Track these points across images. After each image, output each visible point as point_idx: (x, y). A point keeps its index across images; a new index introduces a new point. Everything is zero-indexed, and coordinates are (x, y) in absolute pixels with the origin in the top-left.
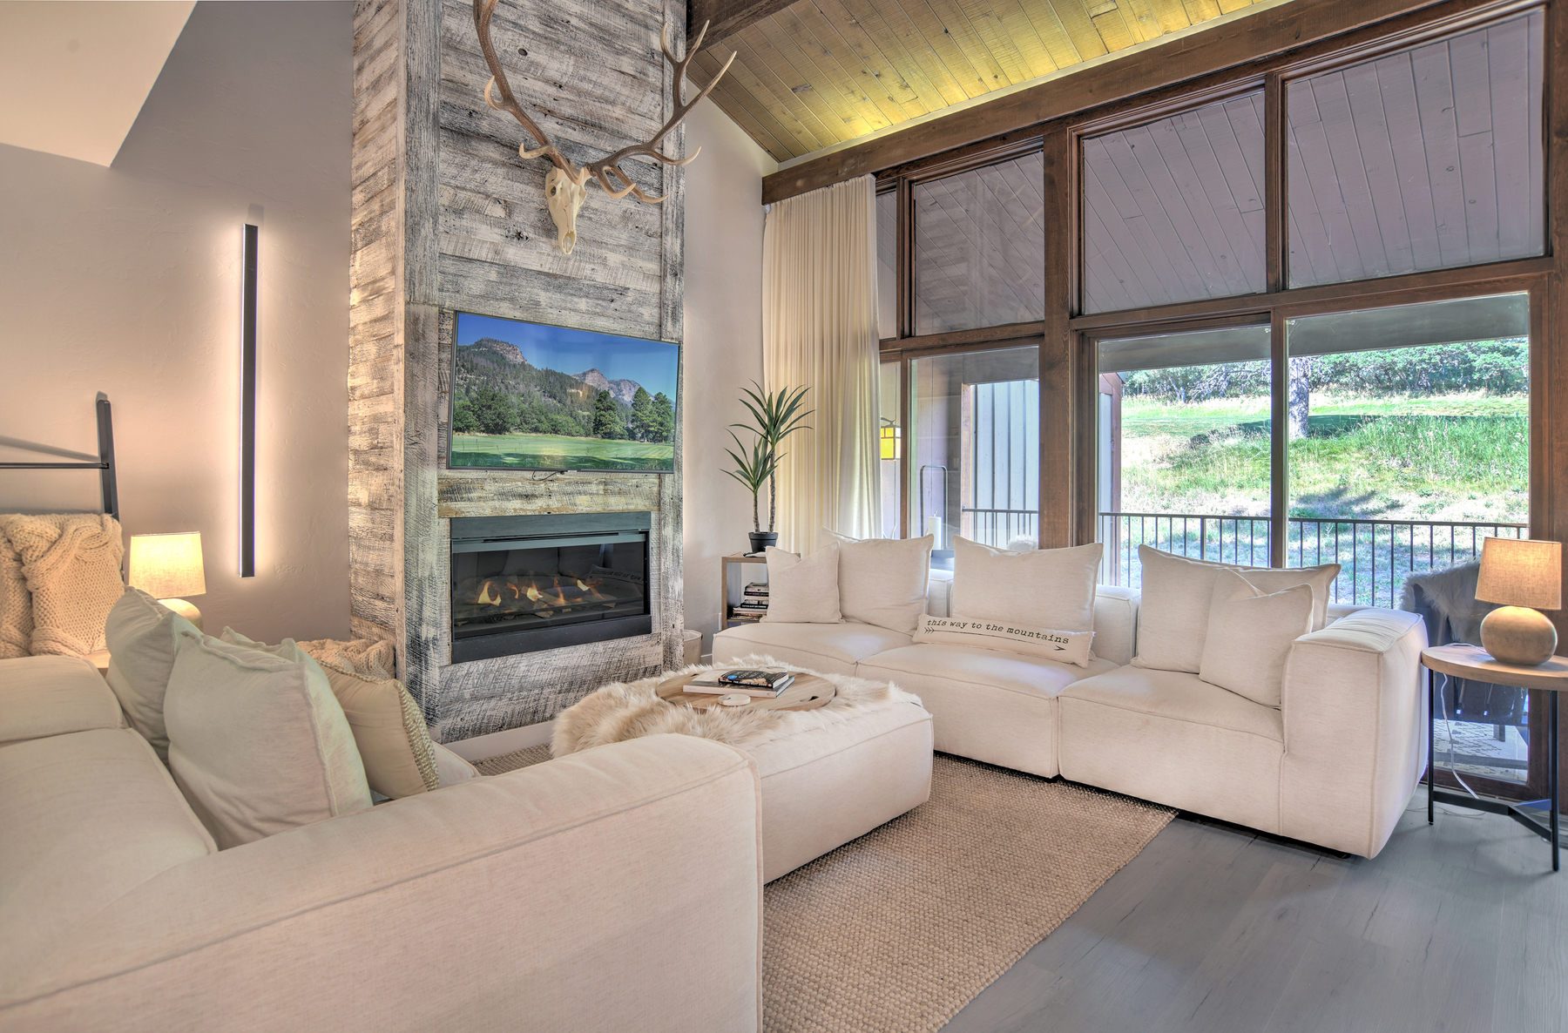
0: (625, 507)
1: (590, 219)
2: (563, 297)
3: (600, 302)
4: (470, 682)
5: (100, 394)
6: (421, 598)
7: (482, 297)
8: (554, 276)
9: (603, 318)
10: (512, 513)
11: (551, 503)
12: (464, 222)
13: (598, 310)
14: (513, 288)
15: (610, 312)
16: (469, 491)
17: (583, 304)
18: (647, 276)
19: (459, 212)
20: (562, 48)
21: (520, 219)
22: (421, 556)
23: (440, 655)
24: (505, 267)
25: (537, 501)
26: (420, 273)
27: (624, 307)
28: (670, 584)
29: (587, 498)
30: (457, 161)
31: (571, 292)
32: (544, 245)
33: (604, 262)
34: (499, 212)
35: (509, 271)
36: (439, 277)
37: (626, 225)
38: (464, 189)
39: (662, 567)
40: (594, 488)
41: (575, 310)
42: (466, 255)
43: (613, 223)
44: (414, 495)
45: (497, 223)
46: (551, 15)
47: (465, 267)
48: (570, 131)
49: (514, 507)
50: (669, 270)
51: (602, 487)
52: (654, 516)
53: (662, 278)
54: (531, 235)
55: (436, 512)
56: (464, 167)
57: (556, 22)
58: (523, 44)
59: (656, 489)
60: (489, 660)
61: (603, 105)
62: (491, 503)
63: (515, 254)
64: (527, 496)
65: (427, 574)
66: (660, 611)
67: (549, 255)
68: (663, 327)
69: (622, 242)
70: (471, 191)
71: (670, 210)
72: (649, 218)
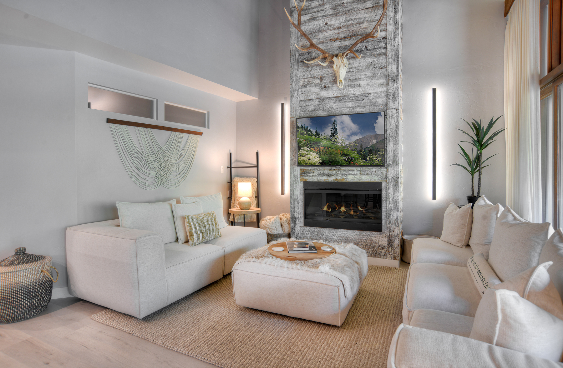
0: (370, 180)
1: (353, 71)
2: (342, 103)
3: (358, 102)
4: (309, 233)
6: (294, 204)
7: (313, 111)
8: (339, 97)
9: (359, 108)
10: (323, 181)
11: (337, 178)
12: (307, 89)
13: (357, 105)
14: (323, 105)
15: (362, 104)
16: (309, 173)
17: (350, 104)
18: (379, 85)
19: (305, 86)
20: (341, 14)
21: (325, 81)
22: (295, 192)
23: (300, 222)
24: (320, 99)
25: (332, 177)
26: (294, 108)
27: (368, 101)
28: (391, 213)
29: (353, 176)
30: (305, 70)
31: (345, 101)
32: (334, 87)
33: (359, 86)
34: (318, 81)
35: (322, 100)
36: (300, 108)
37: (369, 68)
38: (307, 78)
39: (388, 206)
40: (355, 172)
41: (347, 107)
42: (308, 99)
43: (363, 70)
44: (293, 174)
45: (318, 85)
46: (336, 5)
47: (307, 103)
48: (344, 42)
49: (324, 179)
50: (390, 80)
51: (359, 172)
52: (384, 185)
53: (387, 84)
54: (329, 85)
55: (299, 179)
56: (307, 71)
57: (338, 6)
58: (326, 21)
59: (385, 173)
60: (316, 228)
61: (357, 26)
62: (316, 177)
63: (324, 94)
64: (329, 175)
65: (296, 198)
66: (387, 224)
67: (336, 90)
68: (388, 105)
69: (368, 75)
70: (309, 78)
71: (390, 54)
72: (380, 61)
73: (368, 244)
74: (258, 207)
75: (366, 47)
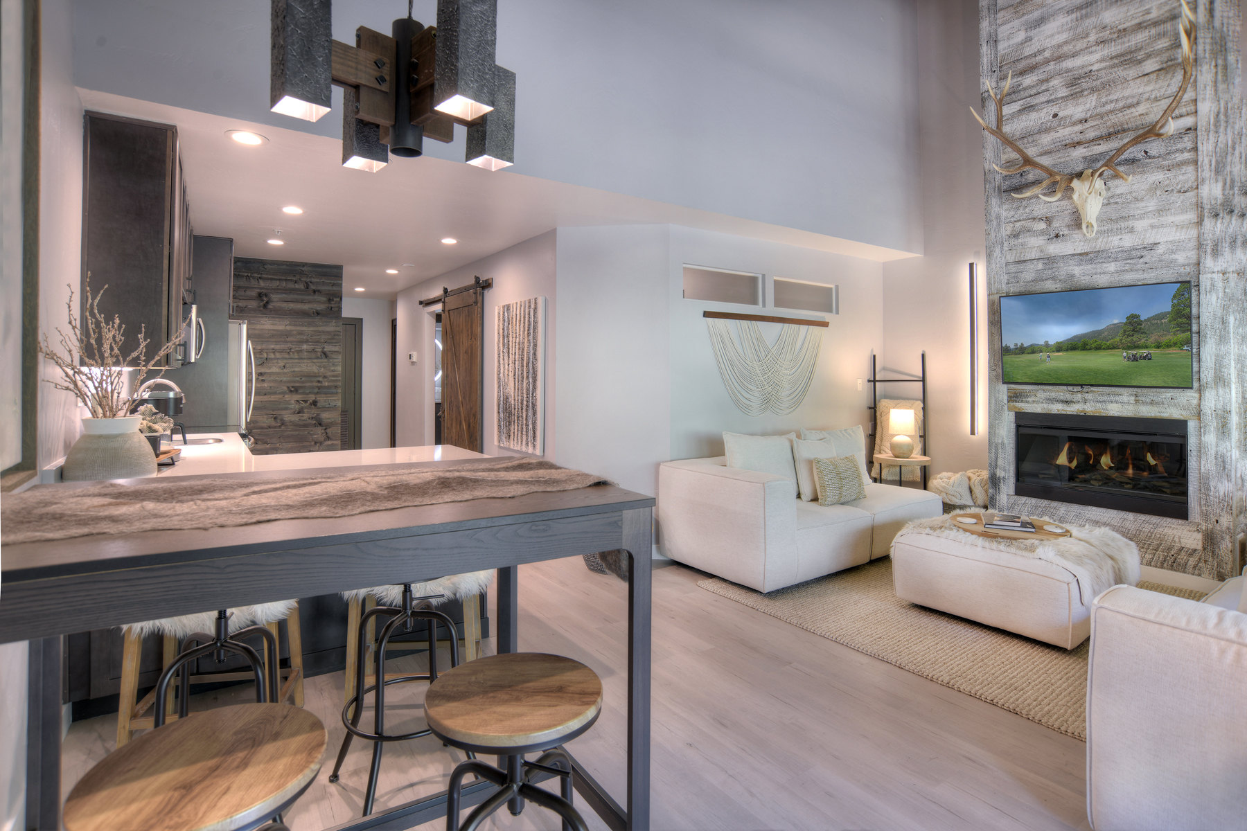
0: (1158, 414)
1: (1116, 203)
2: (1094, 266)
3: (1129, 261)
4: (1026, 509)
5: (923, 351)
6: (996, 453)
7: (1033, 281)
8: (1086, 254)
9: (1131, 273)
10: (1056, 412)
11: (1085, 407)
12: (1020, 241)
13: (1126, 268)
14: (1054, 270)
15: (1139, 266)
16: (1027, 396)
17: (1112, 267)
18: (1180, 227)
19: (1016, 236)
20: (1086, 93)
21: (1057, 225)
22: (997, 431)
23: (1008, 487)
24: (1048, 258)
25: (1074, 405)
26: (994, 277)
27: (1153, 259)
28: (1212, 484)
29: (1119, 405)
30: (1014, 206)
31: (1101, 261)
32: (1076, 236)
33: (1131, 230)
34: (1042, 225)
35: (1050, 260)
36: (1006, 277)
37: (1155, 193)
38: (1019, 221)
39: (1202, 468)
40: (1125, 399)
41: (1105, 273)
42: (1022, 259)
43: (1139, 198)
44: (993, 398)
45: (1042, 233)
46: (1076, 76)
47: (1021, 267)
48: (1095, 147)
49: (1057, 408)
50: (1206, 214)
51: (1133, 398)
52: (1192, 426)
53: (1200, 222)
54: (1066, 233)
55: (1006, 407)
56: (1018, 208)
57: (1079, 79)
58: (1055, 109)
59: (1195, 402)
60: (1039, 500)
61: (1125, 113)
62: (1041, 405)
63: (1055, 249)
64: (1067, 402)
65: (1000, 441)
66: (1200, 505)
67: (1080, 241)
68: (1201, 265)
69: (1151, 209)
70: (1023, 220)
71: (1206, 161)
72: (1181, 177)
73: (1155, 543)
74: (925, 455)
75: (1146, 152)
